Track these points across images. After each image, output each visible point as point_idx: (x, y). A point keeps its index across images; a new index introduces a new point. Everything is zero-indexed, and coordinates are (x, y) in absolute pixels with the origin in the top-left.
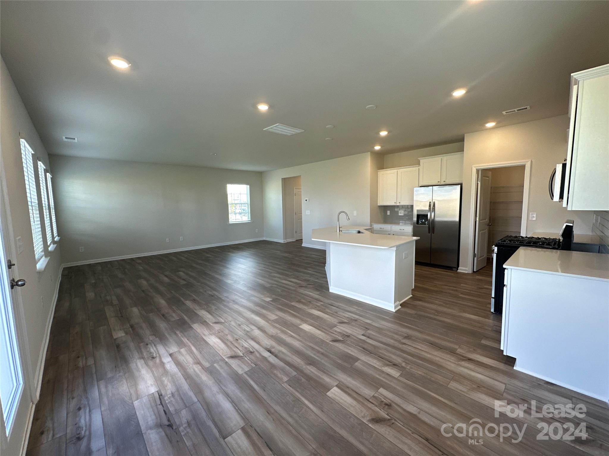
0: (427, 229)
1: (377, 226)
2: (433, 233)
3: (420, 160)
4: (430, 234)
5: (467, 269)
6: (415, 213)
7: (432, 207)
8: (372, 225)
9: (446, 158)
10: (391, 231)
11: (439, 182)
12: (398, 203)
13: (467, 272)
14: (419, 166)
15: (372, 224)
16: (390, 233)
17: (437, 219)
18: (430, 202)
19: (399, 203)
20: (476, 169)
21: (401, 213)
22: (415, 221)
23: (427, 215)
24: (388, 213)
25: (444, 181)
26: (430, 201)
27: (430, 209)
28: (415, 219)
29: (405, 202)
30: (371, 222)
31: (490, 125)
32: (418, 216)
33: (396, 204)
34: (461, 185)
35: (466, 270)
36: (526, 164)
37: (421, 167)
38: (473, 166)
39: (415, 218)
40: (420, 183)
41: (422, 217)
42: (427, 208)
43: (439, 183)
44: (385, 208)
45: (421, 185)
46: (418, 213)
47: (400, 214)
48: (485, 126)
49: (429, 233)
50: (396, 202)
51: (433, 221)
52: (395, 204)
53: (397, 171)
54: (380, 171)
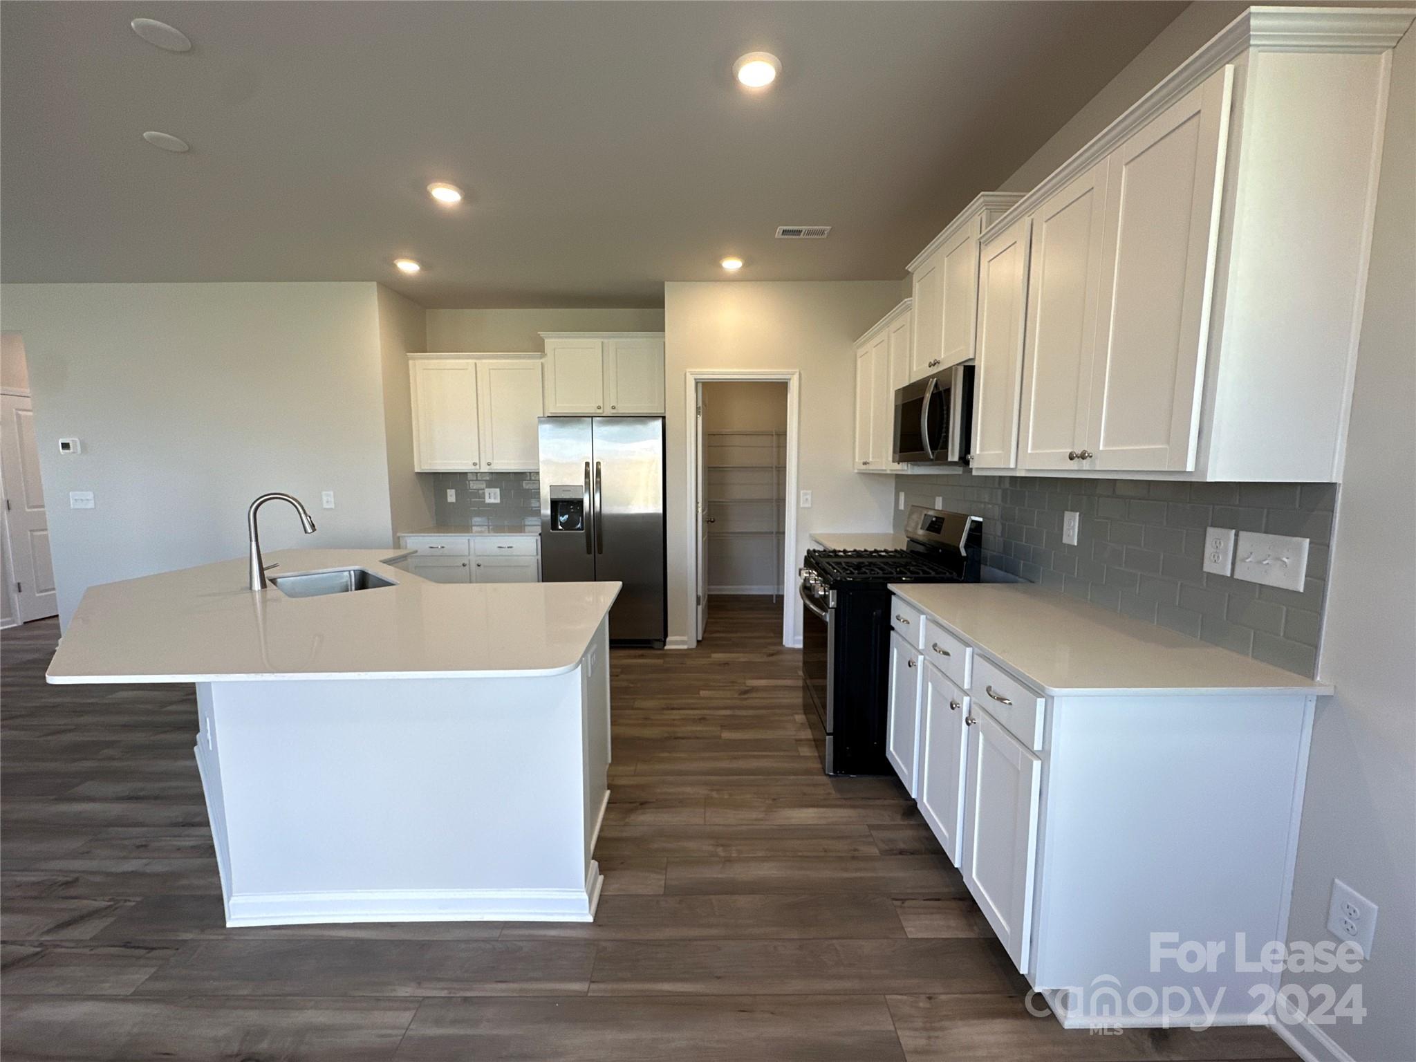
0: (584, 541)
1: (419, 542)
2: (600, 552)
3: (544, 340)
4: (592, 555)
5: (685, 638)
6: (546, 494)
7: (594, 475)
8: (399, 538)
9: (615, 341)
10: (469, 555)
11: (599, 408)
12: (484, 464)
13: (685, 647)
14: (541, 358)
15: (398, 534)
16: (466, 562)
17: (607, 510)
18: (587, 464)
19: (489, 464)
20: (695, 379)
21: (492, 495)
22: (546, 516)
23: (581, 502)
24: (451, 496)
25: (613, 408)
26: (588, 461)
27: (587, 484)
28: (547, 511)
29: (507, 463)
30: (395, 530)
31: (732, 265)
32: (555, 504)
33: (478, 467)
34: (664, 418)
35: (683, 643)
36: (790, 379)
37: (548, 360)
38: (688, 370)
39: (547, 509)
40: (546, 407)
41: (565, 506)
42: (581, 481)
43: (600, 411)
44: (438, 481)
45: (551, 410)
46: (555, 497)
47: (488, 501)
48: (720, 266)
49: (589, 552)
50: (478, 462)
51: (599, 517)
52: (473, 467)
53: (476, 364)
54: (414, 359)
